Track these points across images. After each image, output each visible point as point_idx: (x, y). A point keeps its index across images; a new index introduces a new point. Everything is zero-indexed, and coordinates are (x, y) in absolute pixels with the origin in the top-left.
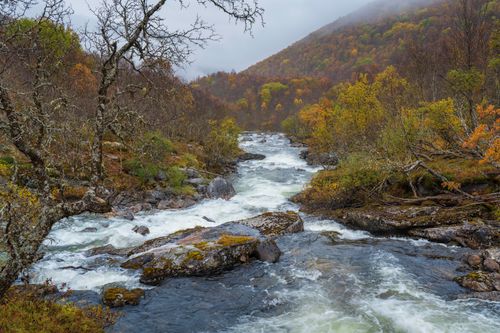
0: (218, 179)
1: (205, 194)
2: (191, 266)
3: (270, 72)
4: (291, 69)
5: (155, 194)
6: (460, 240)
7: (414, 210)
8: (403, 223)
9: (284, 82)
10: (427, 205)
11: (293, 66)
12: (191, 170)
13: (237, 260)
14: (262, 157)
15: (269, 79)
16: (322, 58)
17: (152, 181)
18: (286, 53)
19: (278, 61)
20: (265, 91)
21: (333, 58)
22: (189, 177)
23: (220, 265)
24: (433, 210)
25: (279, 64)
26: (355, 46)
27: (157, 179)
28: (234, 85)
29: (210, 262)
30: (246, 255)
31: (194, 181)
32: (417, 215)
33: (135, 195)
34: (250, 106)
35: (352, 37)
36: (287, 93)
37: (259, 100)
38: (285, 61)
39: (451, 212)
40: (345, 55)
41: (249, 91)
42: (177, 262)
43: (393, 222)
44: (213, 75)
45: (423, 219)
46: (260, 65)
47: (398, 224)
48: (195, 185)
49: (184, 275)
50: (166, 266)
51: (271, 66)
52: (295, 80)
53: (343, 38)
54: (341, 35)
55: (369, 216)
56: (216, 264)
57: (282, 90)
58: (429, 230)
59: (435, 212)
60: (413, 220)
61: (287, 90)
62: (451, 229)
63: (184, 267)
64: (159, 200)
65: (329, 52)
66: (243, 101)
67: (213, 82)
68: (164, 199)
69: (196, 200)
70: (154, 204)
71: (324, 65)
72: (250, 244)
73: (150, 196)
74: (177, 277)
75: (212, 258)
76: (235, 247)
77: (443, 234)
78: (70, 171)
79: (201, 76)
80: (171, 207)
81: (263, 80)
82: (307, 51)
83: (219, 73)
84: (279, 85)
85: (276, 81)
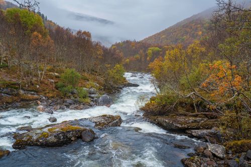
0: (105, 95)
1: (97, 103)
2: (41, 141)
3: (155, 42)
4: (166, 40)
5: (69, 101)
6: (208, 138)
7: (192, 119)
8: (183, 126)
9: (160, 47)
10: (200, 117)
11: (167, 39)
12: (92, 90)
13: (70, 139)
14: (137, 86)
15: (152, 45)
16: (183, 35)
17: (70, 94)
18: (163, 32)
19: (159, 36)
20: (150, 51)
21: (188, 36)
22: (90, 93)
23: (58, 141)
24: (203, 120)
25: (160, 38)
26: (201, 30)
27: (73, 93)
28: (134, 48)
29: (52, 139)
30: (75, 137)
31: (93, 95)
32: (192, 122)
33: (59, 101)
34: (141, 59)
35: (199, 25)
36: (161, 53)
37: (146, 55)
38: (164, 36)
39: (210, 122)
40: (195, 35)
41: (141, 51)
42: (35, 138)
43: (178, 125)
44: (124, 42)
45: (194, 124)
46: (150, 38)
47: (180, 126)
48: (93, 98)
49: (36, 145)
50: (29, 139)
51: (155, 39)
52: (166, 47)
53: (194, 25)
54: (194, 24)
55: (167, 121)
56: (55, 140)
57: (159, 51)
58: (193, 131)
59: (203, 121)
60: (189, 125)
61: (161, 51)
62: (205, 131)
63: (37, 140)
64: (71, 104)
65: (187, 33)
66: (138, 56)
67: (124, 46)
68: (74, 104)
69: (91, 106)
70: (68, 106)
71: (183, 39)
72: (79, 131)
73: (66, 102)
74: (33, 146)
75: (53, 137)
76: (69, 132)
77: (199, 133)
78: (25, 87)
79: (118, 42)
80: (76, 108)
81: (149, 46)
82: (175, 32)
83: (127, 41)
84: (157, 49)
85: (156, 46)
